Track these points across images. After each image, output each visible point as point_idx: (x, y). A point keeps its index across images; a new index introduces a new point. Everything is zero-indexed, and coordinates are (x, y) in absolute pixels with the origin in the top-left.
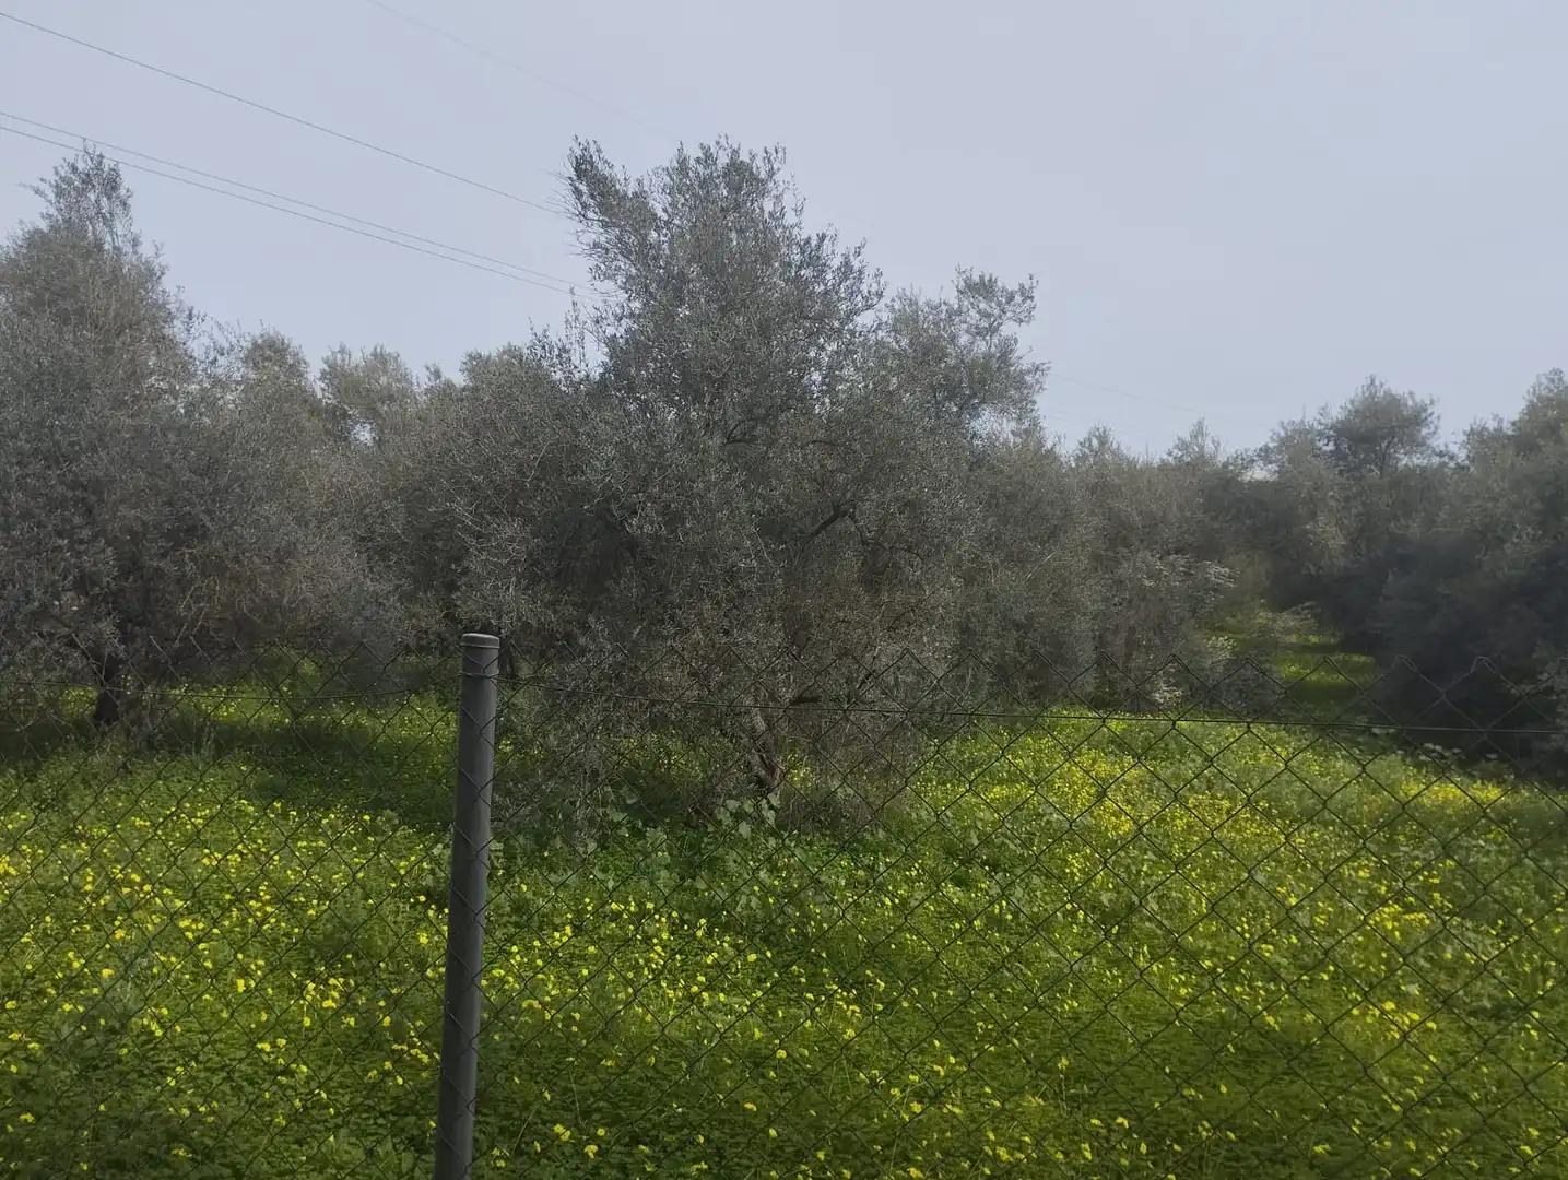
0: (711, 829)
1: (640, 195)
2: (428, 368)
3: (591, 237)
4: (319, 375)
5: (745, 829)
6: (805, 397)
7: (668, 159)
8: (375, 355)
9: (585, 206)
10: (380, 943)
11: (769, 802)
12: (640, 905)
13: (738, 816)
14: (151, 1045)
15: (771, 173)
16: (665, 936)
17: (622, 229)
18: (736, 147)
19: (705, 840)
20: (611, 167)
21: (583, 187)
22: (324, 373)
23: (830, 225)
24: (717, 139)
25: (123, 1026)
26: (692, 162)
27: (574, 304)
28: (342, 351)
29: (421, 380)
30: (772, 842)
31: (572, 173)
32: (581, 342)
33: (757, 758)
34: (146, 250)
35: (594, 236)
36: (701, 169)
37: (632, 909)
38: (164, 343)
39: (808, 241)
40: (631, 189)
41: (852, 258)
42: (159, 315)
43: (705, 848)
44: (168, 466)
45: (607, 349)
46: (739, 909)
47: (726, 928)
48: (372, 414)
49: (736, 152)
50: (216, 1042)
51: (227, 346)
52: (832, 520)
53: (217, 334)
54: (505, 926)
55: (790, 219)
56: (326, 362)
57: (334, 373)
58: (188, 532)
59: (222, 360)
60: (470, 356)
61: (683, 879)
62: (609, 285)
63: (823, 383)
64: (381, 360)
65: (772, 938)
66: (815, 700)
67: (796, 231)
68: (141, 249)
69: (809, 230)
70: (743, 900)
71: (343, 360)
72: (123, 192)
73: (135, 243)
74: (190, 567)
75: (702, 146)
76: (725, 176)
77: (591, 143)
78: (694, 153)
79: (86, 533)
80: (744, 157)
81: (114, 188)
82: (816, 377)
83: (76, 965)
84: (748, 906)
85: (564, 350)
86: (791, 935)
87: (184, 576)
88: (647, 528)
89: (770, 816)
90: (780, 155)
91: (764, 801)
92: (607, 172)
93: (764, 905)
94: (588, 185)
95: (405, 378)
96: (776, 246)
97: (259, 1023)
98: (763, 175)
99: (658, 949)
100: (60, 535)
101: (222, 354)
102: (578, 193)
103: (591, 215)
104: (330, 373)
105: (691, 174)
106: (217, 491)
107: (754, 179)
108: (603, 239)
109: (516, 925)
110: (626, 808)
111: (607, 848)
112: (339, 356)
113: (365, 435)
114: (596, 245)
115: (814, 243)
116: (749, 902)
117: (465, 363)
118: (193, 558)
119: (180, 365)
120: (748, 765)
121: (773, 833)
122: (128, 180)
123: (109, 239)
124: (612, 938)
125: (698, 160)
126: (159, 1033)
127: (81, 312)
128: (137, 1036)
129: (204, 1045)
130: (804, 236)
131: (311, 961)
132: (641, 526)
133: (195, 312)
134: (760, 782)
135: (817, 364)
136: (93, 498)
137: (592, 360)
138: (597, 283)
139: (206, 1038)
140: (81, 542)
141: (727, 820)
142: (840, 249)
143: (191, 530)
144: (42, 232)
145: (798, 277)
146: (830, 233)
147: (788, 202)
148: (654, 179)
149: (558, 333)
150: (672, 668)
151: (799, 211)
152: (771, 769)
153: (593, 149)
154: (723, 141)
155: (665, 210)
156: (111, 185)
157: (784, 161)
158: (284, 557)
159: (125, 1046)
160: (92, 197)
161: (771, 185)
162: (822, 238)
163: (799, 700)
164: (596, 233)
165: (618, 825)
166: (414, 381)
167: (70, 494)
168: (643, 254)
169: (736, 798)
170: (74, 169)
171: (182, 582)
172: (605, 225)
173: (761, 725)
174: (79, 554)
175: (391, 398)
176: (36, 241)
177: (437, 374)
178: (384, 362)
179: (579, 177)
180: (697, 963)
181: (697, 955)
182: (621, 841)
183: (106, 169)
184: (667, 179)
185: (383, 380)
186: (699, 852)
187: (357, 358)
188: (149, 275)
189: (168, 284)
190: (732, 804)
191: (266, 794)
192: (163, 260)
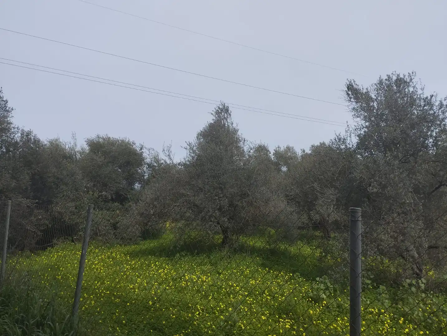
0: (401, 288)
1: (367, 93)
2: (301, 150)
3: (352, 106)
4: (273, 154)
5: (413, 289)
6: (427, 147)
7: (376, 80)
8: (287, 148)
9: (350, 98)
10: (299, 311)
11: (422, 281)
12: (379, 310)
13: (410, 285)
14: (241, 331)
15: (411, 80)
16: (389, 321)
17: (362, 103)
18: (398, 74)
19: (399, 292)
20: (358, 86)
21: (350, 93)
22: (274, 153)
23: (434, 92)
24: (392, 72)
25: (235, 325)
26: (384, 80)
27: (348, 126)
28: (279, 147)
29: (299, 153)
30: (423, 295)
31: (347, 89)
32: (350, 136)
33: (416, 266)
34: (234, 125)
35: (353, 106)
36: (387, 82)
37: (377, 311)
38: (238, 148)
39: (427, 98)
40: (365, 91)
41: (443, 101)
42: (238, 141)
43: (399, 294)
44: (240, 178)
45: (358, 138)
46: (415, 316)
47: (410, 322)
48: (286, 164)
49: (398, 75)
50: (257, 333)
51: (252, 147)
52: (439, 187)
53: (250, 144)
54: (335, 312)
55: (420, 92)
56: (274, 150)
57: (277, 153)
58: (244, 195)
59: (251, 151)
60: (312, 146)
61: (392, 304)
62: (359, 119)
63: (433, 142)
64: (288, 149)
65: (428, 327)
66: (436, 248)
67: (422, 95)
68: (233, 125)
69: (427, 94)
70: (416, 313)
71: (279, 150)
72: (230, 112)
73: (232, 124)
74: (245, 204)
75: (387, 75)
76: (395, 83)
77: (352, 80)
78: (384, 77)
79: (222, 195)
80: (402, 76)
81: (228, 111)
82: (431, 140)
83: (222, 306)
84: (418, 315)
85: (344, 139)
86: (435, 327)
87: (243, 206)
88: (375, 190)
89: (423, 286)
90: (414, 74)
91: (420, 281)
92: (357, 87)
93: (424, 316)
94: (351, 92)
95: (295, 153)
96: (415, 100)
97: (268, 329)
98: (408, 81)
99: (387, 325)
100: (216, 196)
101: (251, 149)
102: (348, 94)
103: (352, 100)
104: (275, 153)
105: (384, 84)
106: (251, 184)
107: (405, 82)
108: (356, 106)
109: (338, 311)
110: (370, 279)
111: (364, 291)
112: (278, 149)
113: (284, 169)
114: (354, 109)
115: (429, 98)
116: (418, 313)
117: (311, 148)
118: (245, 202)
119: (242, 153)
120: (412, 268)
121: (424, 291)
122: (230, 109)
123: (226, 123)
124: (370, 320)
125: (386, 80)
126: (243, 328)
127: (221, 142)
128: (238, 328)
129: (255, 333)
130: (425, 96)
131: (280, 314)
132: (373, 189)
133: (245, 139)
134: (417, 274)
135: (431, 136)
136: (223, 187)
137: (353, 141)
138: (355, 119)
139: (255, 331)
140: (221, 197)
141: (407, 286)
142: (439, 99)
143: (245, 194)
144: (212, 123)
145: (424, 109)
146: (435, 94)
147: (419, 87)
148: (371, 87)
149: (343, 135)
150: (384, 234)
151: (422, 89)
152: (421, 270)
153: (352, 82)
154: (394, 73)
155: (375, 96)
156: (227, 110)
157: (415, 75)
158: (267, 201)
159: (235, 330)
160: (223, 114)
161: (411, 83)
162: (432, 96)
163: (430, 247)
164: (354, 105)
165: (368, 284)
166: (297, 154)
167: (218, 186)
168: (369, 109)
169: (409, 279)
170: (219, 108)
171: (243, 208)
172: (356, 103)
173: (416, 255)
174: (220, 201)
175: (292, 159)
176: (211, 126)
177: (304, 151)
178: (289, 149)
179: (348, 90)
180: (401, 332)
181: (400, 329)
182: (369, 289)
183: (226, 107)
184: (376, 87)
185: (289, 154)
186: (397, 295)
187: (282, 149)
188: (236, 131)
189: (239, 133)
190: (408, 281)
191: (264, 266)
192: (238, 128)
